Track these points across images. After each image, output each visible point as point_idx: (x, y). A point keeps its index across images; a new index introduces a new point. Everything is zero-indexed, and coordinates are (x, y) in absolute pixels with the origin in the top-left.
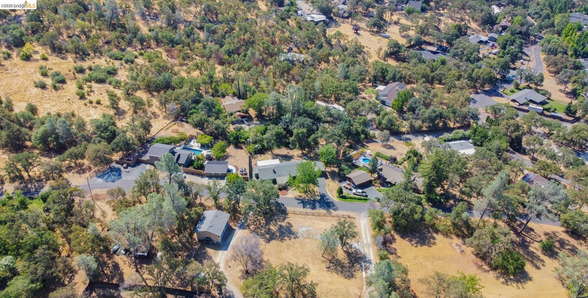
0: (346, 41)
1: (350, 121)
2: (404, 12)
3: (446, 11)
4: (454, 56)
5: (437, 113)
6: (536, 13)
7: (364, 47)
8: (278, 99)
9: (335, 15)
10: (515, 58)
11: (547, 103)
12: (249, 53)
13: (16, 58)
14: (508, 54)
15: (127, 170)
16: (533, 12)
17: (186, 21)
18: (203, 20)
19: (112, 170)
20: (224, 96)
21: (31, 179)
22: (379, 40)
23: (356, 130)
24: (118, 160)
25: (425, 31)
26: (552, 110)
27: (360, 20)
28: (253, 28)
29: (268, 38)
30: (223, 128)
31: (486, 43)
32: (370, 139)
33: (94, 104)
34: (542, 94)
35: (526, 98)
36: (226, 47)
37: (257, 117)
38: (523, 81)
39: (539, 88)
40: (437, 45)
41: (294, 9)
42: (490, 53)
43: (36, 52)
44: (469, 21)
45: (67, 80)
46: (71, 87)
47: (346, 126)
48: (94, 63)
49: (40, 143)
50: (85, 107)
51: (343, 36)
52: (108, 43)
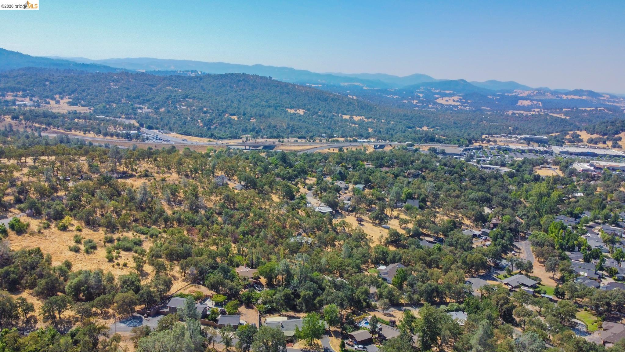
0: (350, 229)
1: (352, 289)
2: (403, 209)
3: (441, 209)
4: (451, 245)
5: (433, 287)
6: (524, 215)
7: (367, 235)
8: (288, 266)
9: (340, 209)
10: (506, 249)
11: (538, 287)
12: (262, 234)
13: (53, 228)
14: (499, 245)
15: (148, 319)
16: (522, 214)
17: (206, 207)
18: (222, 206)
19: (134, 317)
20: (238, 266)
21: (61, 321)
22: (381, 230)
23: (359, 298)
24: (140, 310)
25: (423, 224)
26: (542, 292)
27: (363, 214)
28: (266, 215)
29: (279, 223)
30: (237, 289)
31: (479, 236)
32: (372, 308)
33: (121, 266)
34: (533, 279)
35: (518, 282)
36: (241, 229)
37: (267, 284)
38: (514, 268)
39: (529, 274)
40: (434, 236)
41: (304, 202)
42: (484, 245)
43: (73, 225)
44: (462, 218)
45: (97, 247)
46: (101, 253)
47: (349, 293)
48: (122, 235)
49: (73, 291)
50: (112, 268)
51: (347, 224)
52: (136, 221)
